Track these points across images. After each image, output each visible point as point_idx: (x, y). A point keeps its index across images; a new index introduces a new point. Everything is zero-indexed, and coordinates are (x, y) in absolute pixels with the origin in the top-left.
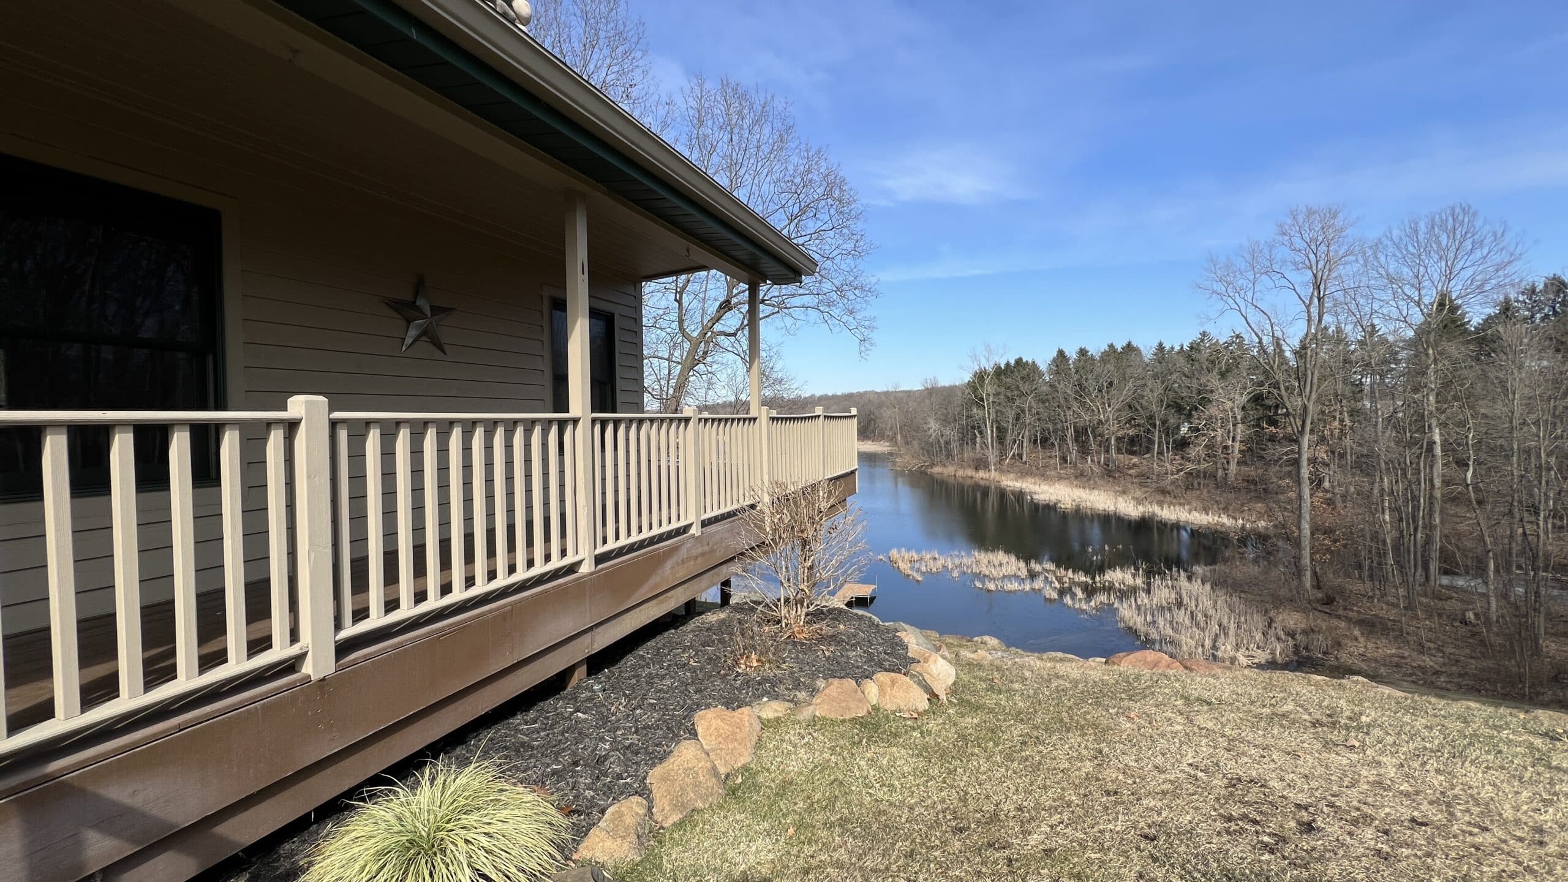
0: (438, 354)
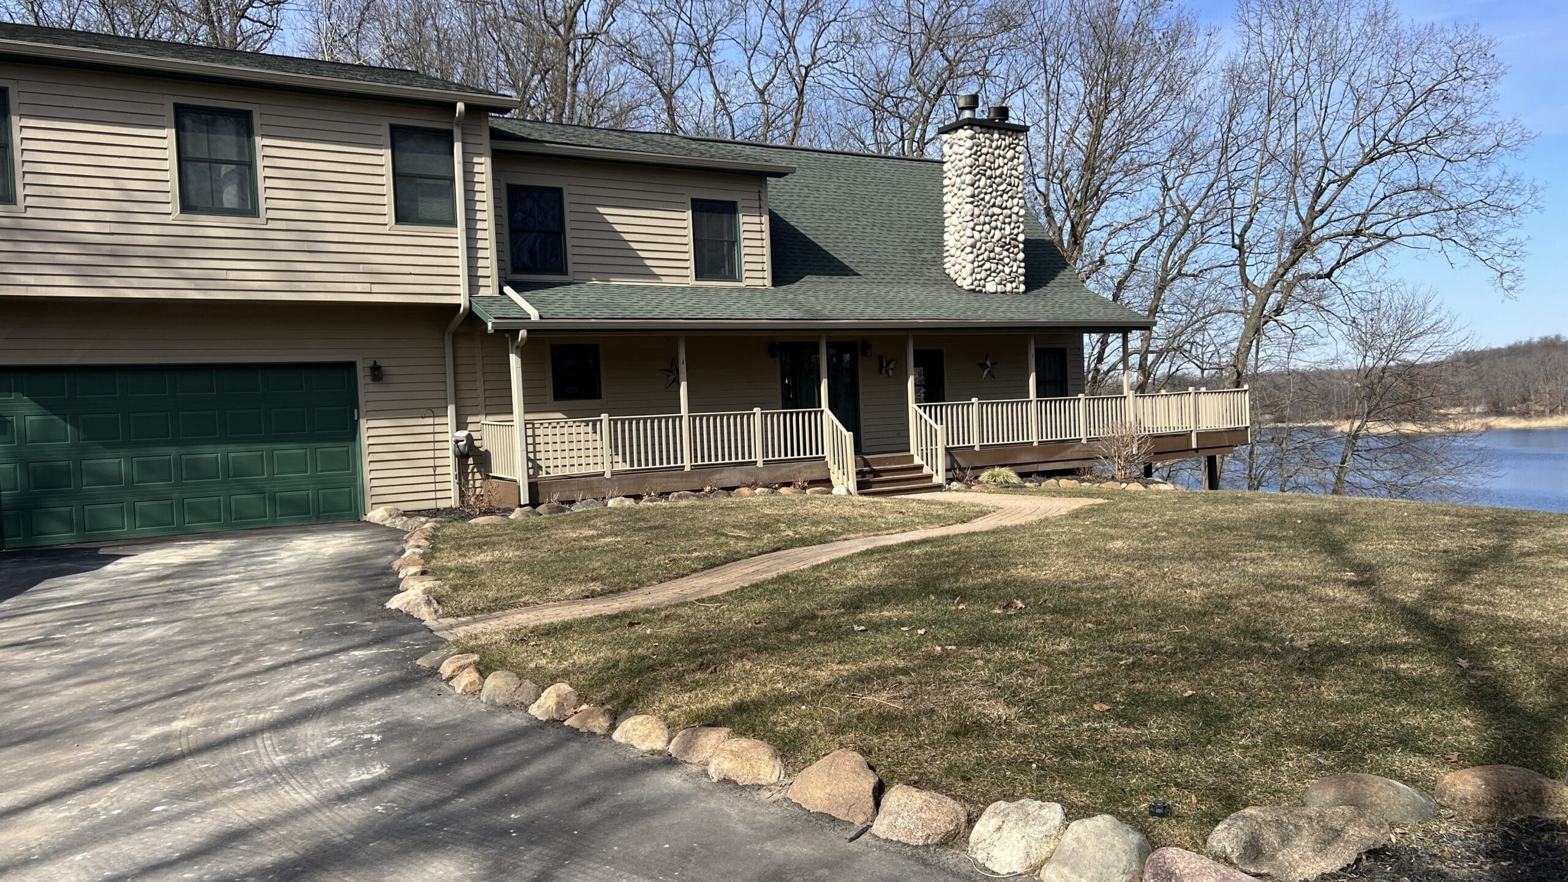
0: (993, 379)
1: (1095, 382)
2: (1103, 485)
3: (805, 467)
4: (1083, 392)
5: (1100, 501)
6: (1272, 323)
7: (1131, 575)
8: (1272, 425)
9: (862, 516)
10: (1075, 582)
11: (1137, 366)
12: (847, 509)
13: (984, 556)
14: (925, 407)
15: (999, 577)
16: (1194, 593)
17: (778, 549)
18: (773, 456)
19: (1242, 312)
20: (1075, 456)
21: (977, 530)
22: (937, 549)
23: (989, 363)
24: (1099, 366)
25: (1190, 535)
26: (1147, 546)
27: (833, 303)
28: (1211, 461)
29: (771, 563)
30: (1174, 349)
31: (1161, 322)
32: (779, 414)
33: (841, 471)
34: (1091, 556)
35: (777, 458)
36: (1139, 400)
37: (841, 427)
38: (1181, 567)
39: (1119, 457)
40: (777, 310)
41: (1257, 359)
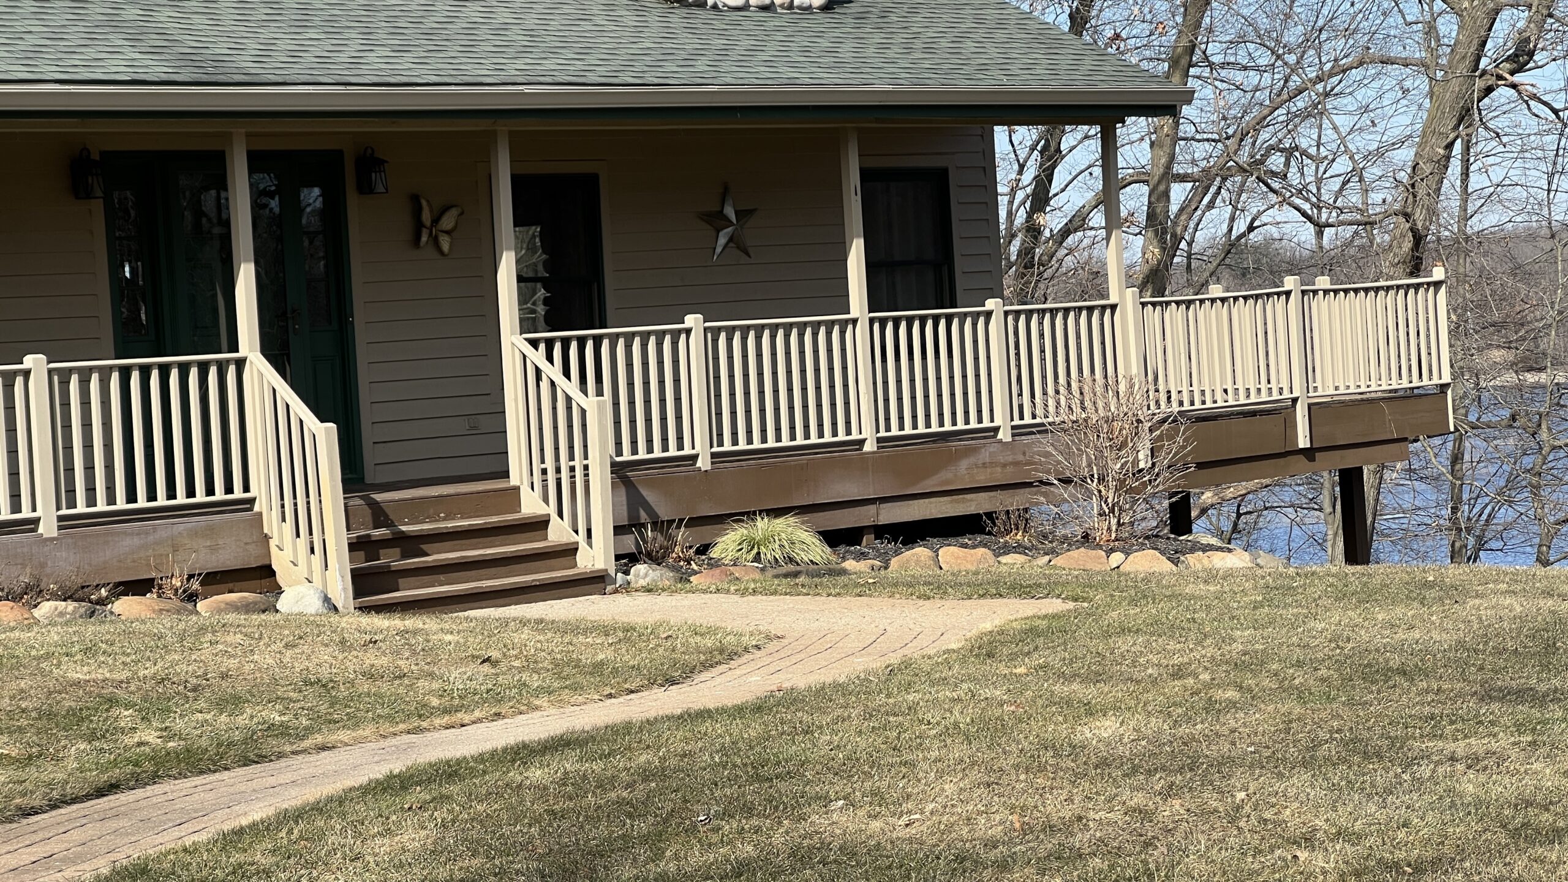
0: (744, 259)
1: (1030, 265)
2: (1058, 561)
3: (194, 534)
4: (996, 293)
5: (1054, 605)
6: (1503, 93)
7: (1144, 814)
8: (1510, 378)
9: (371, 675)
10: (992, 844)
11: (1142, 218)
12: (325, 655)
13: (733, 779)
14: (550, 344)
15: (778, 839)
16: (1319, 861)
17: (113, 788)
18: (91, 501)
19: (1423, 64)
20: (982, 478)
21: (711, 706)
22: (598, 766)
23: (730, 212)
24: (1041, 219)
25: (1301, 695)
26: (1184, 730)
27: (265, 34)
28: (1351, 481)
29: (91, 830)
30: (1242, 170)
31: (1204, 92)
32: (105, 374)
33: (303, 542)
34: (1033, 766)
35: (101, 506)
36: (1153, 316)
37: (300, 409)
38: (1279, 786)
39: (1102, 479)
40: (91, 53)
41: (1465, 193)
